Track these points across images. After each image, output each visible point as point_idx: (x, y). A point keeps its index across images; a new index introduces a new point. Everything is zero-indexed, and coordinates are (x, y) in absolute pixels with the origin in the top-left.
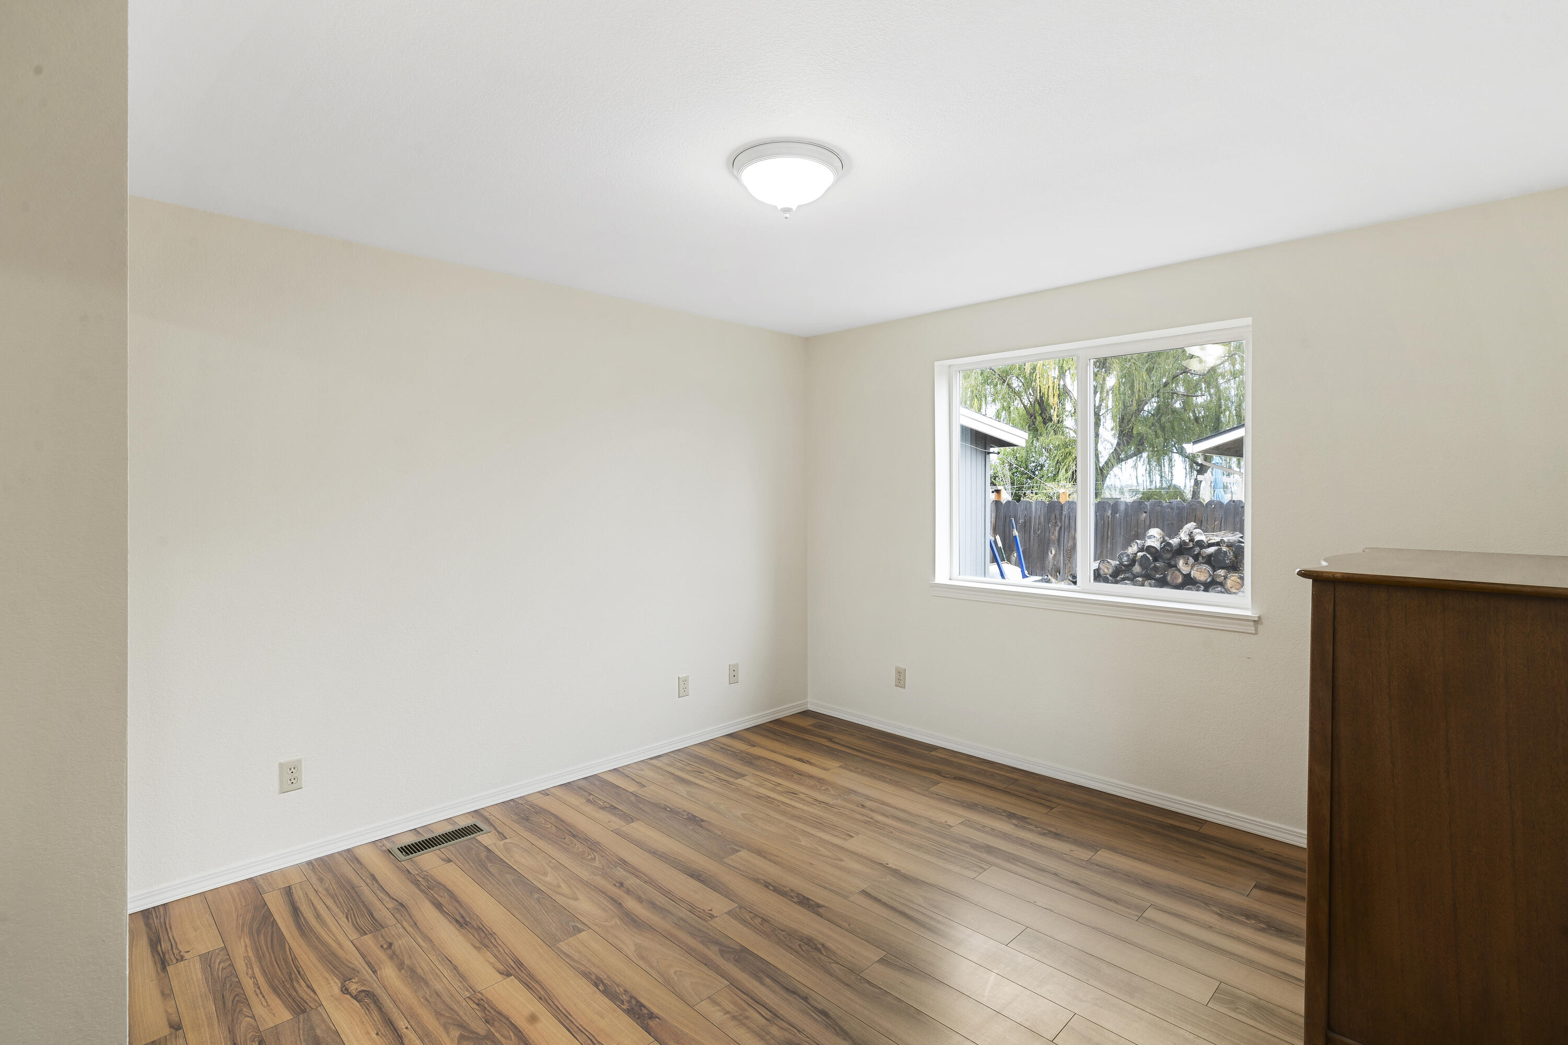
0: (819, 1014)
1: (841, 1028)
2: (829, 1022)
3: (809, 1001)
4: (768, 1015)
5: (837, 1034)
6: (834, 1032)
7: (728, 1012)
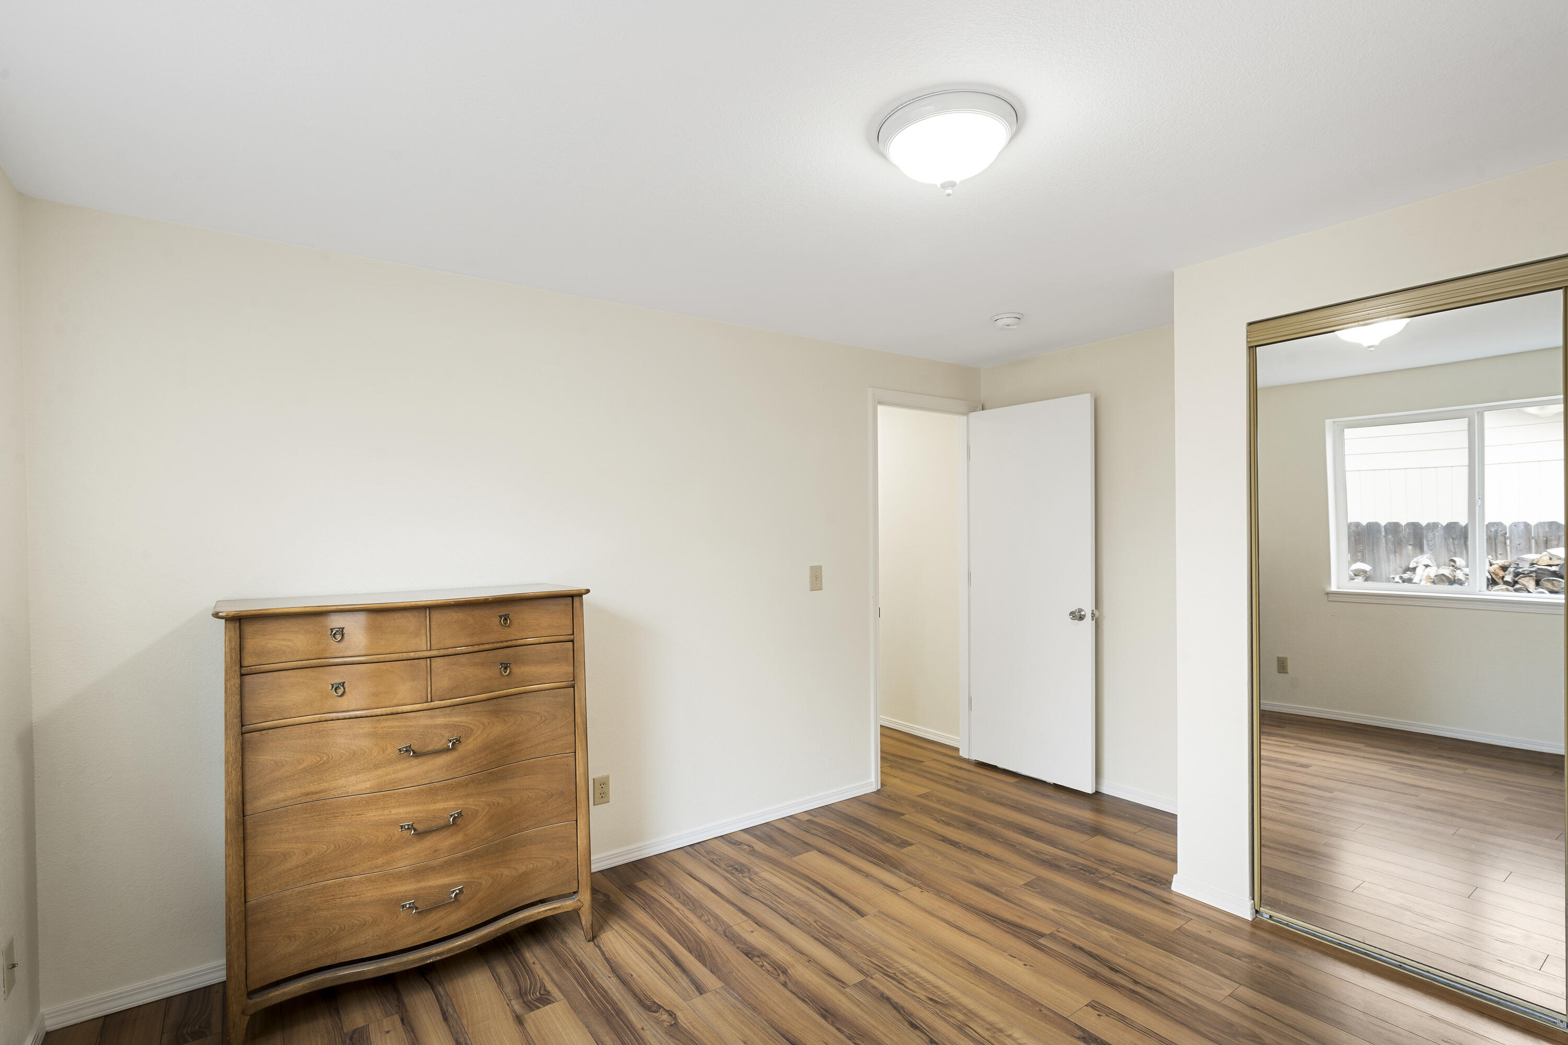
0: (918, 1025)
1: (899, 1012)
2: (910, 1018)
3: (928, 1038)
4: (967, 1030)
5: (902, 1008)
6: (905, 1010)
7: (1009, 1036)
